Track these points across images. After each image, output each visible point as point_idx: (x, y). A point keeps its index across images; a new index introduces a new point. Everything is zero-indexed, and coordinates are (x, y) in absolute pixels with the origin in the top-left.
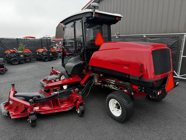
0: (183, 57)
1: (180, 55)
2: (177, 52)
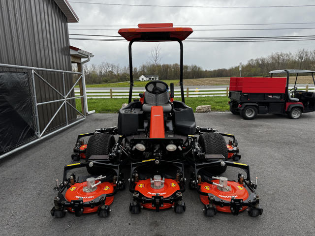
0: (38, 106)
1: (34, 103)
2: (31, 98)
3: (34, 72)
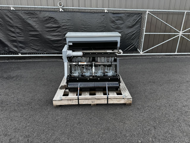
0: (145, 34)
1: (143, 32)
2: (140, 29)
3: (148, 13)
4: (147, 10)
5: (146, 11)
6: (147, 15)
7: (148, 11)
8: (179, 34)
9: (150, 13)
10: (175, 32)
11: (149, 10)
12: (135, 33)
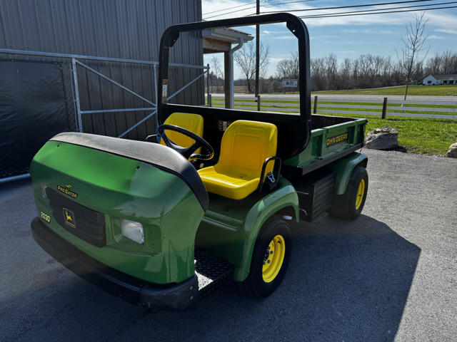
1: (74, 110)
2: (66, 103)
3: (76, 63)
4: (72, 56)
5: (71, 58)
6: (74, 68)
7: (76, 59)
8: (154, 111)
9: (81, 64)
10: (145, 105)
11: (76, 56)
12: (54, 114)
